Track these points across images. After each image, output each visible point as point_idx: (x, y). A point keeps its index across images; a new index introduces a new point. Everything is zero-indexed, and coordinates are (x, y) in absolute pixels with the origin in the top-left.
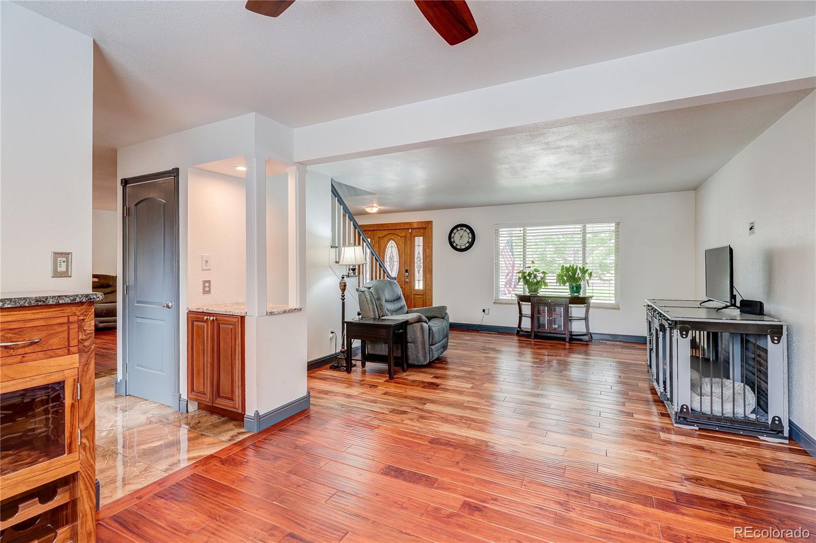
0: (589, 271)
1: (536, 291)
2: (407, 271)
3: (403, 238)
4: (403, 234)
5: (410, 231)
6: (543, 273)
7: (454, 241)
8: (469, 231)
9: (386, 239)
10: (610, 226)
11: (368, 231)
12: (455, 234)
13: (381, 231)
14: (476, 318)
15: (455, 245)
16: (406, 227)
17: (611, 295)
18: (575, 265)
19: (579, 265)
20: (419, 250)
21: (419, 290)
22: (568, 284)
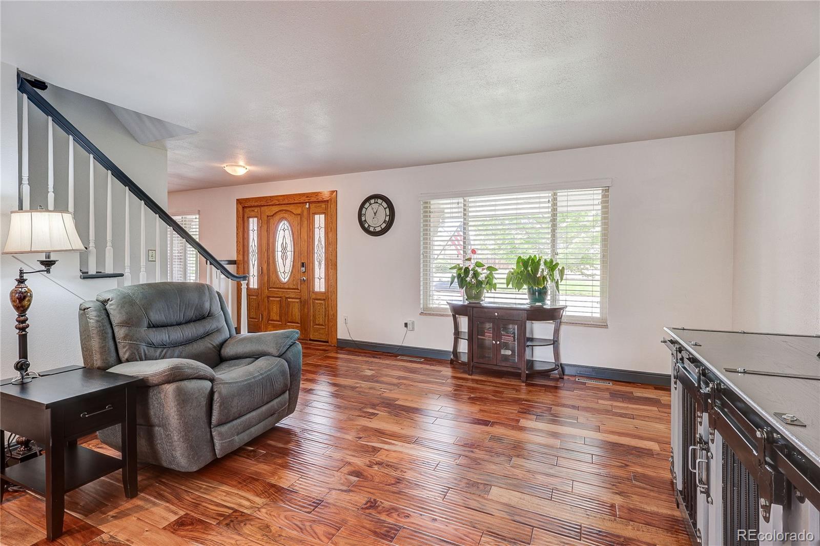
0: (560, 267)
1: (478, 296)
2: (303, 265)
3: (299, 217)
4: (299, 211)
5: (307, 206)
6: (489, 268)
7: (365, 221)
8: (386, 206)
9: (277, 217)
10: (593, 194)
11: (254, 206)
12: (366, 209)
13: (271, 207)
14: (396, 337)
15: (366, 226)
16: (302, 201)
17: (595, 305)
18: (537, 256)
19: (545, 257)
20: (319, 234)
21: (321, 293)
22: (525, 286)
